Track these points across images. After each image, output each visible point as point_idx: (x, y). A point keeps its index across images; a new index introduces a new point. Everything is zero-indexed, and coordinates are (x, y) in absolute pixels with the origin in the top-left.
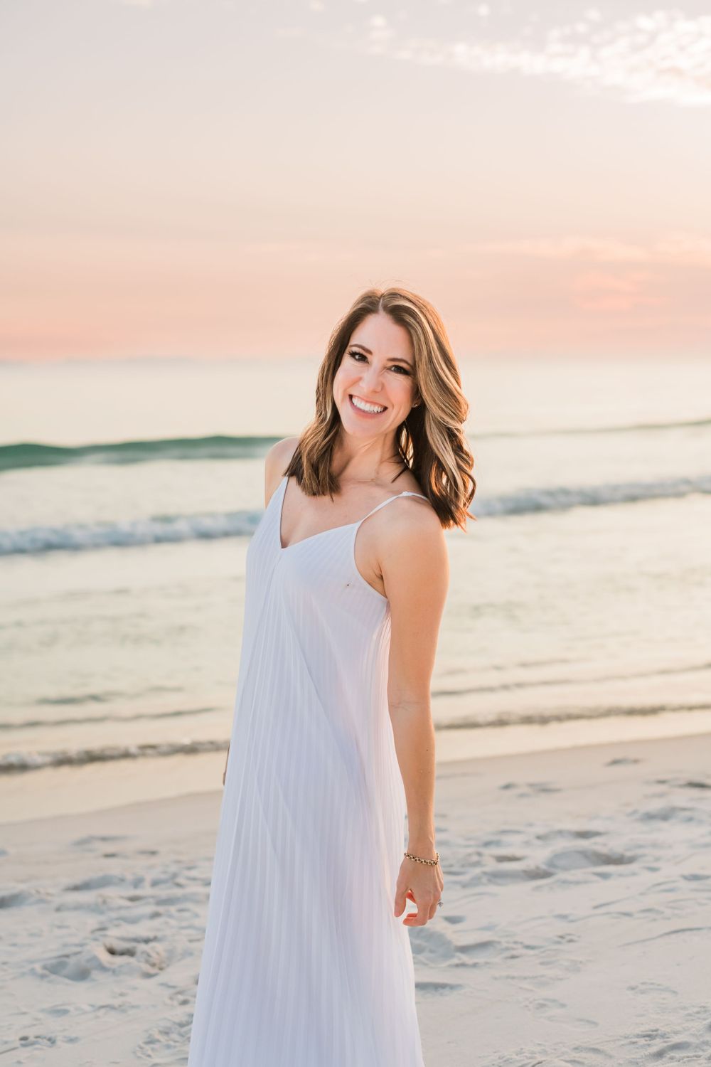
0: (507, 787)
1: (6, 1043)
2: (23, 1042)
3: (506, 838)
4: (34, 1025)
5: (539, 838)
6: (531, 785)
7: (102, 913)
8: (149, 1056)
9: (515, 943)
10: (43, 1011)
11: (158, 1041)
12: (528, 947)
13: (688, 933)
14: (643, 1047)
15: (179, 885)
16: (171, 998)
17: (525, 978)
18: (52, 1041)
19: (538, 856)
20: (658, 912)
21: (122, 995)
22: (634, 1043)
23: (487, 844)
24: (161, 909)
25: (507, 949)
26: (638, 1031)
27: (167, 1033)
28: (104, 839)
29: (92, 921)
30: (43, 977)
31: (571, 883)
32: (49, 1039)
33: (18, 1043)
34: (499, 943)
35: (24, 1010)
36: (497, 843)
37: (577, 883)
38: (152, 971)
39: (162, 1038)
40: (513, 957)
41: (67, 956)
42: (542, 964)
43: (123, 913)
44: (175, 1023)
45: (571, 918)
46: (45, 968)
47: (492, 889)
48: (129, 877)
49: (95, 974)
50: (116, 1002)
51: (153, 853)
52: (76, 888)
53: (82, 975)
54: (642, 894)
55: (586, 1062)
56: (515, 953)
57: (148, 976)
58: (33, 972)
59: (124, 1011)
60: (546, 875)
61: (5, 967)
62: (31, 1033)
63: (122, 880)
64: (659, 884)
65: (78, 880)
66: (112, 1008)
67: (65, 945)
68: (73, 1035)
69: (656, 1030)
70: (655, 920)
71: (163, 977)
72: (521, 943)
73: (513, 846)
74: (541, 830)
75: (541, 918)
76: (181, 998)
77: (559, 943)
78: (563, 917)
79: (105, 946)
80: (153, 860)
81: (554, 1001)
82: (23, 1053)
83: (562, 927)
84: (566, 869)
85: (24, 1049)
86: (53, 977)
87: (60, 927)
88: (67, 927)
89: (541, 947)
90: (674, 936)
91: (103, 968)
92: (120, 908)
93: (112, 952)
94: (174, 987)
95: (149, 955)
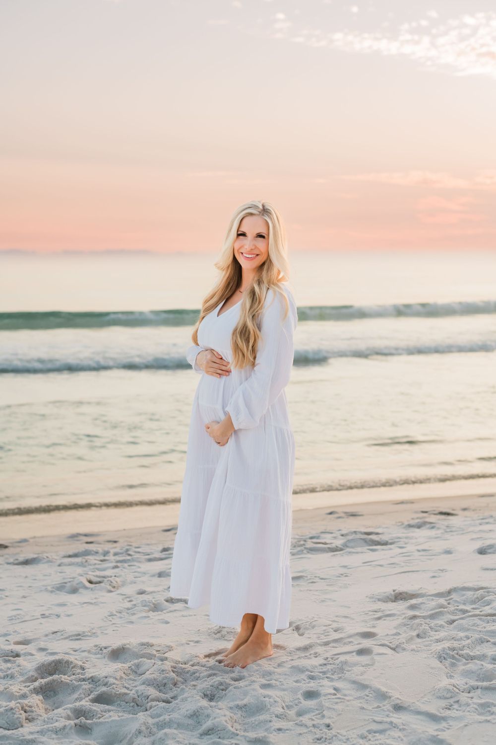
0: (331, 513)
1: (33, 616)
2: (43, 616)
3: (323, 535)
4: (48, 610)
5: (342, 535)
6: (346, 513)
7: (85, 566)
8: (111, 621)
9: (316, 577)
10: (53, 605)
11: (116, 615)
12: (322, 579)
13: (410, 573)
14: (370, 615)
15: (129, 555)
16: (123, 600)
17: (317, 590)
18: (58, 616)
19: (339, 542)
20: (398, 564)
21: (96, 598)
22: (366, 614)
23: (311, 538)
24: (119, 564)
25: (310, 579)
26: (370, 609)
27: (120, 613)
28: (86, 535)
29: (79, 570)
30: (52, 592)
31: (354, 553)
32: (57, 615)
33: (40, 617)
34: (306, 577)
35: (42, 605)
36: (318, 538)
37: (357, 553)
38: (112, 589)
39: (118, 615)
40: (312, 582)
41: (66, 583)
42: (327, 585)
43: (97, 566)
44: (125, 608)
45: (349, 567)
46: (53, 588)
47: (309, 556)
48: (100, 551)
49: (81, 590)
50: (93, 601)
51: (115, 542)
52: (70, 556)
53: (74, 591)
54: (391, 557)
55: (340, 621)
56: (314, 580)
57: (110, 591)
58: (46, 590)
59: (97, 605)
60: (341, 550)
61: (30, 588)
62: (47, 613)
63: (97, 553)
64: (402, 553)
65: (71, 553)
66: (91, 603)
67: (64, 579)
68: (69, 614)
69: (380, 609)
70: (395, 567)
71: (119, 592)
72: (319, 577)
73: (327, 538)
74: (344, 532)
75: (333, 567)
76: (128, 599)
77: (339, 577)
78: (345, 567)
79: (87, 579)
80: (115, 545)
81: (330, 599)
82: (43, 620)
83: (343, 571)
84: (352, 547)
85: (43, 619)
86: (58, 592)
87: (60, 572)
88: (65, 572)
89: (330, 579)
90: (403, 574)
91: (86, 588)
92: (95, 564)
93: (90, 582)
94: (125, 595)
95: (111, 582)
